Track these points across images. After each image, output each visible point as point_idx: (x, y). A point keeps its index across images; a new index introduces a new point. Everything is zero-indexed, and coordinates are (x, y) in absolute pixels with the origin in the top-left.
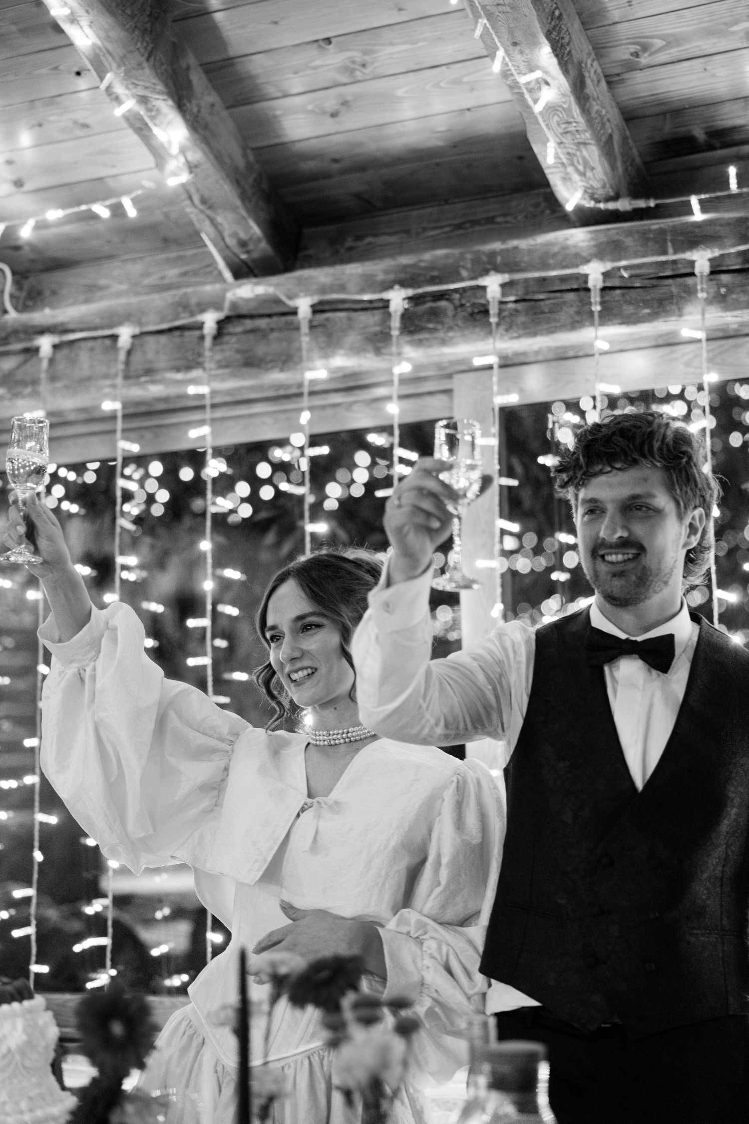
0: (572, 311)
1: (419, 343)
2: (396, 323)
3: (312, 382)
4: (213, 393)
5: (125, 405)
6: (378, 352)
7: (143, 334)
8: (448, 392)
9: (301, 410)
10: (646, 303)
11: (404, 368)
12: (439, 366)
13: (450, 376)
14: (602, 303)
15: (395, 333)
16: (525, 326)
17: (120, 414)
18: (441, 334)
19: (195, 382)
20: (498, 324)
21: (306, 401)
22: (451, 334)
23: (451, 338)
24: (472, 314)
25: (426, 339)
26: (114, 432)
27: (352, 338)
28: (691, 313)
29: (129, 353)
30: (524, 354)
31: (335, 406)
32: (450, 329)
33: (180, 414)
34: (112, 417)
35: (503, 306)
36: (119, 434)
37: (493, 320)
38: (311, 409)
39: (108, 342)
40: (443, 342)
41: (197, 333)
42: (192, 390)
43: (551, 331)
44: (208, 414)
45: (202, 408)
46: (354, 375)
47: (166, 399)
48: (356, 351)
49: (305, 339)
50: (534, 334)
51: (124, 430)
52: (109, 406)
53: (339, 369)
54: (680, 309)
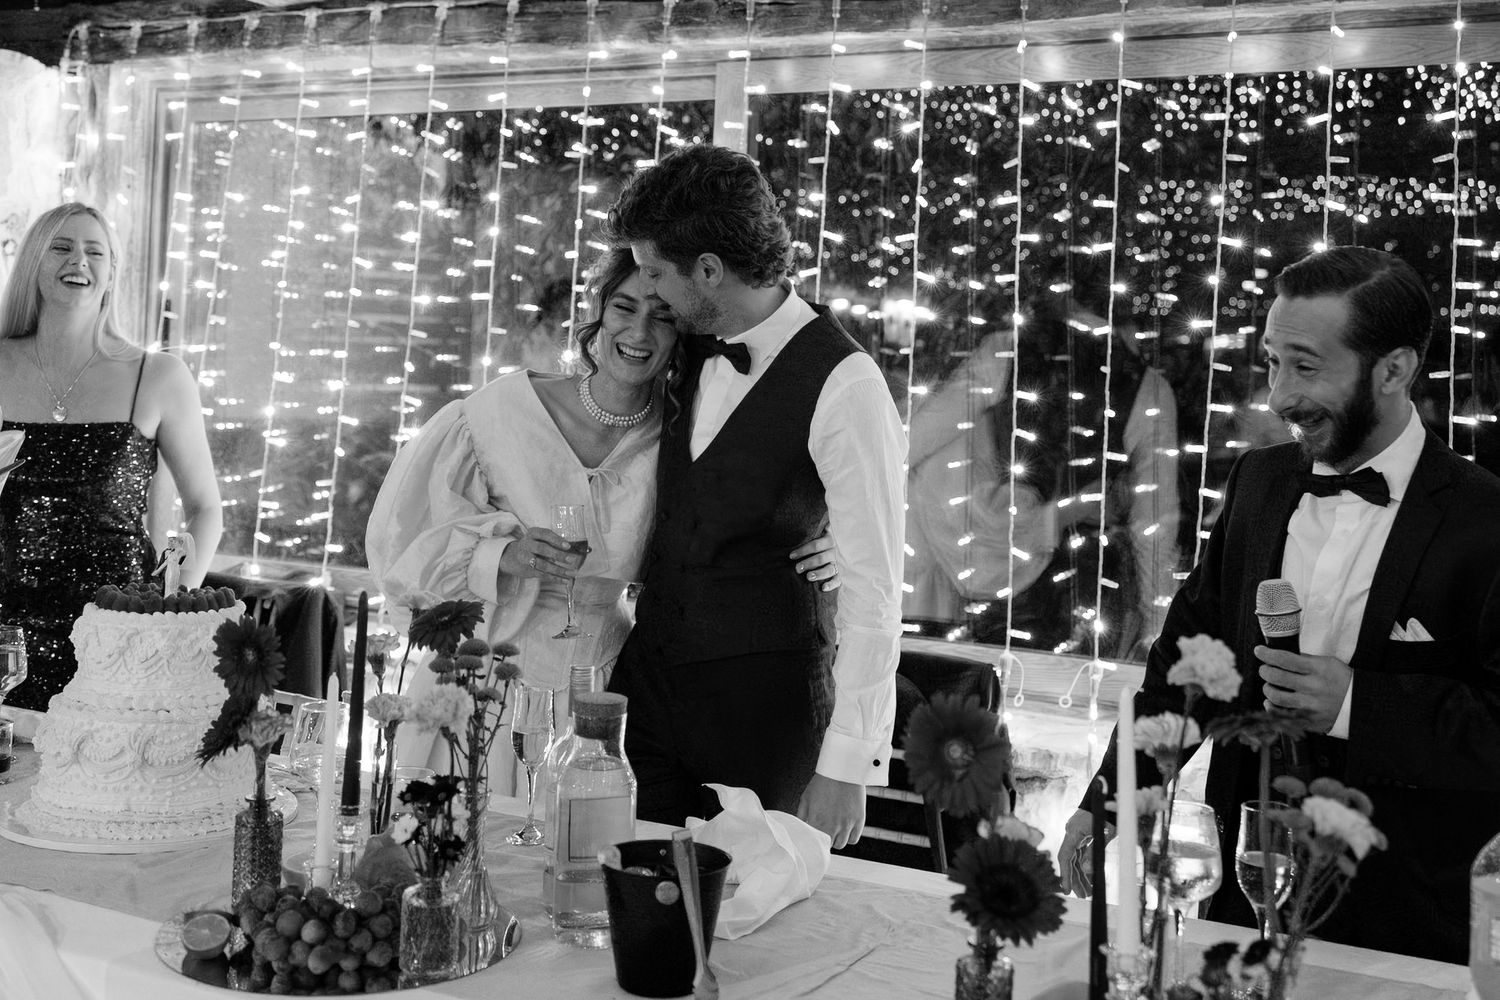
0: (817, 15)
1: (686, 34)
2: (668, 15)
3: (594, 60)
4: (512, 64)
5: (437, 68)
6: (652, 39)
7: (457, 7)
8: (713, 77)
9: (584, 84)
10: (879, 15)
11: (671, 55)
12: (706, 54)
13: (714, 64)
14: (841, 12)
15: (666, 24)
16: (776, 26)
17: (432, 76)
18: (705, 28)
19: (497, 53)
20: (753, 23)
21: (587, 77)
22: (713, 28)
23: (714, 32)
24: (732, 12)
25: (693, 32)
26: (427, 90)
27: (631, 25)
28: (916, 26)
29: (444, 23)
30: (778, 49)
31: (617, 82)
32: (714, 23)
33: (488, 78)
34: (426, 78)
35: (758, 8)
36: (430, 93)
37: (749, 19)
38: (592, 84)
39: (428, 11)
40: (707, 35)
41: (501, 10)
42: (494, 60)
43: (797, 33)
44: (505, 81)
45: (502, 74)
46: (634, 56)
47: (476, 66)
48: (634, 37)
49: (592, 23)
50: (784, 34)
51: (435, 89)
52: (423, 68)
53: (621, 51)
54: (908, 22)
